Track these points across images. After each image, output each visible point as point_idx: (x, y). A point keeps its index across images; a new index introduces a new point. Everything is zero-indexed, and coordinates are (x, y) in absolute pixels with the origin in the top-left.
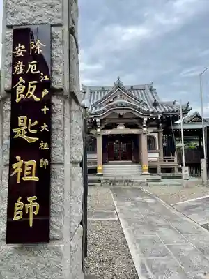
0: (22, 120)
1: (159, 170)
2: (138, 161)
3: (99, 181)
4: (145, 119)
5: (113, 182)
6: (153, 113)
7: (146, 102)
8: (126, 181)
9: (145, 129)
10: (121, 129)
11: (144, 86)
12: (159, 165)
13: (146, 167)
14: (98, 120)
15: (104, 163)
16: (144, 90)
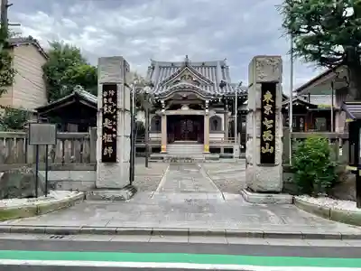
0: (106, 120)
1: (222, 150)
2: (202, 142)
3: (162, 158)
4: (207, 102)
5: (174, 160)
6: (214, 95)
7: (215, 82)
8: (187, 159)
9: (207, 111)
10: (185, 110)
11: (216, 62)
12: (222, 146)
13: (207, 147)
14: (162, 102)
15: (169, 142)
16: (215, 67)
